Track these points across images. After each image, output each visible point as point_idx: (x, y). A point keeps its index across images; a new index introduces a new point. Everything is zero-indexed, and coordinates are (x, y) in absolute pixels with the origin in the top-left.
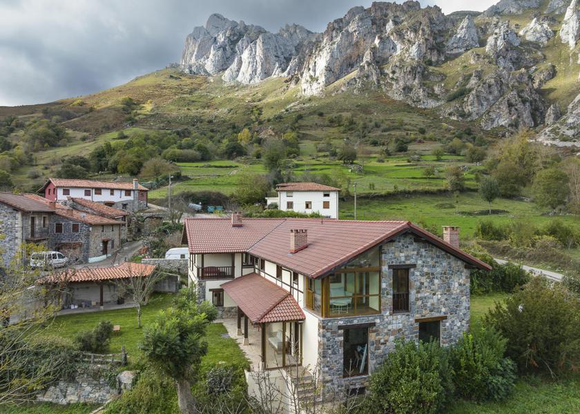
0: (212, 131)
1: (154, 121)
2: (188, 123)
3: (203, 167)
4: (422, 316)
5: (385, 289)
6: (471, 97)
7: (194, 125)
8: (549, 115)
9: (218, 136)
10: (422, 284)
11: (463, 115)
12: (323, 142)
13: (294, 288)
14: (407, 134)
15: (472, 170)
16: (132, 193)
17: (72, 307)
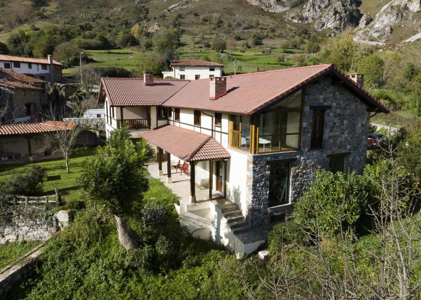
0: (110, 26)
1: (61, 17)
2: (88, 20)
3: (105, 53)
4: (333, 152)
5: (306, 128)
6: (309, 5)
7: (94, 21)
8: (363, 21)
9: (114, 30)
10: (335, 123)
11: (302, 19)
12: (198, 36)
13: (215, 131)
14: (261, 32)
15: (310, 58)
16: (48, 67)
17: (3, 159)
